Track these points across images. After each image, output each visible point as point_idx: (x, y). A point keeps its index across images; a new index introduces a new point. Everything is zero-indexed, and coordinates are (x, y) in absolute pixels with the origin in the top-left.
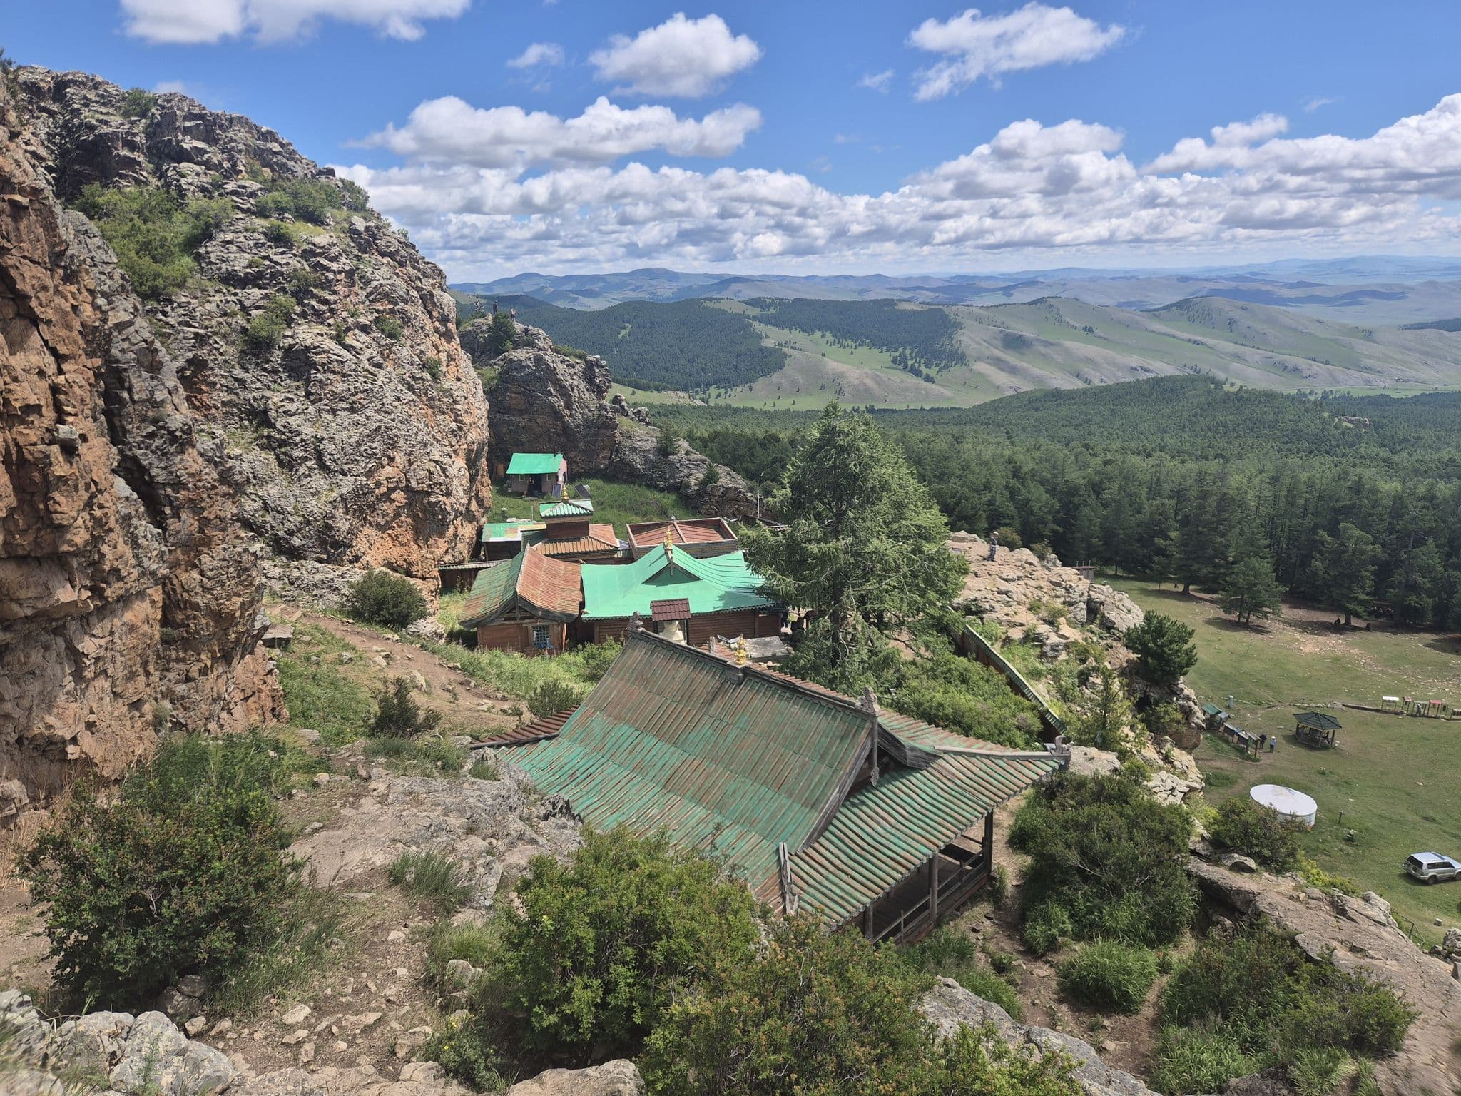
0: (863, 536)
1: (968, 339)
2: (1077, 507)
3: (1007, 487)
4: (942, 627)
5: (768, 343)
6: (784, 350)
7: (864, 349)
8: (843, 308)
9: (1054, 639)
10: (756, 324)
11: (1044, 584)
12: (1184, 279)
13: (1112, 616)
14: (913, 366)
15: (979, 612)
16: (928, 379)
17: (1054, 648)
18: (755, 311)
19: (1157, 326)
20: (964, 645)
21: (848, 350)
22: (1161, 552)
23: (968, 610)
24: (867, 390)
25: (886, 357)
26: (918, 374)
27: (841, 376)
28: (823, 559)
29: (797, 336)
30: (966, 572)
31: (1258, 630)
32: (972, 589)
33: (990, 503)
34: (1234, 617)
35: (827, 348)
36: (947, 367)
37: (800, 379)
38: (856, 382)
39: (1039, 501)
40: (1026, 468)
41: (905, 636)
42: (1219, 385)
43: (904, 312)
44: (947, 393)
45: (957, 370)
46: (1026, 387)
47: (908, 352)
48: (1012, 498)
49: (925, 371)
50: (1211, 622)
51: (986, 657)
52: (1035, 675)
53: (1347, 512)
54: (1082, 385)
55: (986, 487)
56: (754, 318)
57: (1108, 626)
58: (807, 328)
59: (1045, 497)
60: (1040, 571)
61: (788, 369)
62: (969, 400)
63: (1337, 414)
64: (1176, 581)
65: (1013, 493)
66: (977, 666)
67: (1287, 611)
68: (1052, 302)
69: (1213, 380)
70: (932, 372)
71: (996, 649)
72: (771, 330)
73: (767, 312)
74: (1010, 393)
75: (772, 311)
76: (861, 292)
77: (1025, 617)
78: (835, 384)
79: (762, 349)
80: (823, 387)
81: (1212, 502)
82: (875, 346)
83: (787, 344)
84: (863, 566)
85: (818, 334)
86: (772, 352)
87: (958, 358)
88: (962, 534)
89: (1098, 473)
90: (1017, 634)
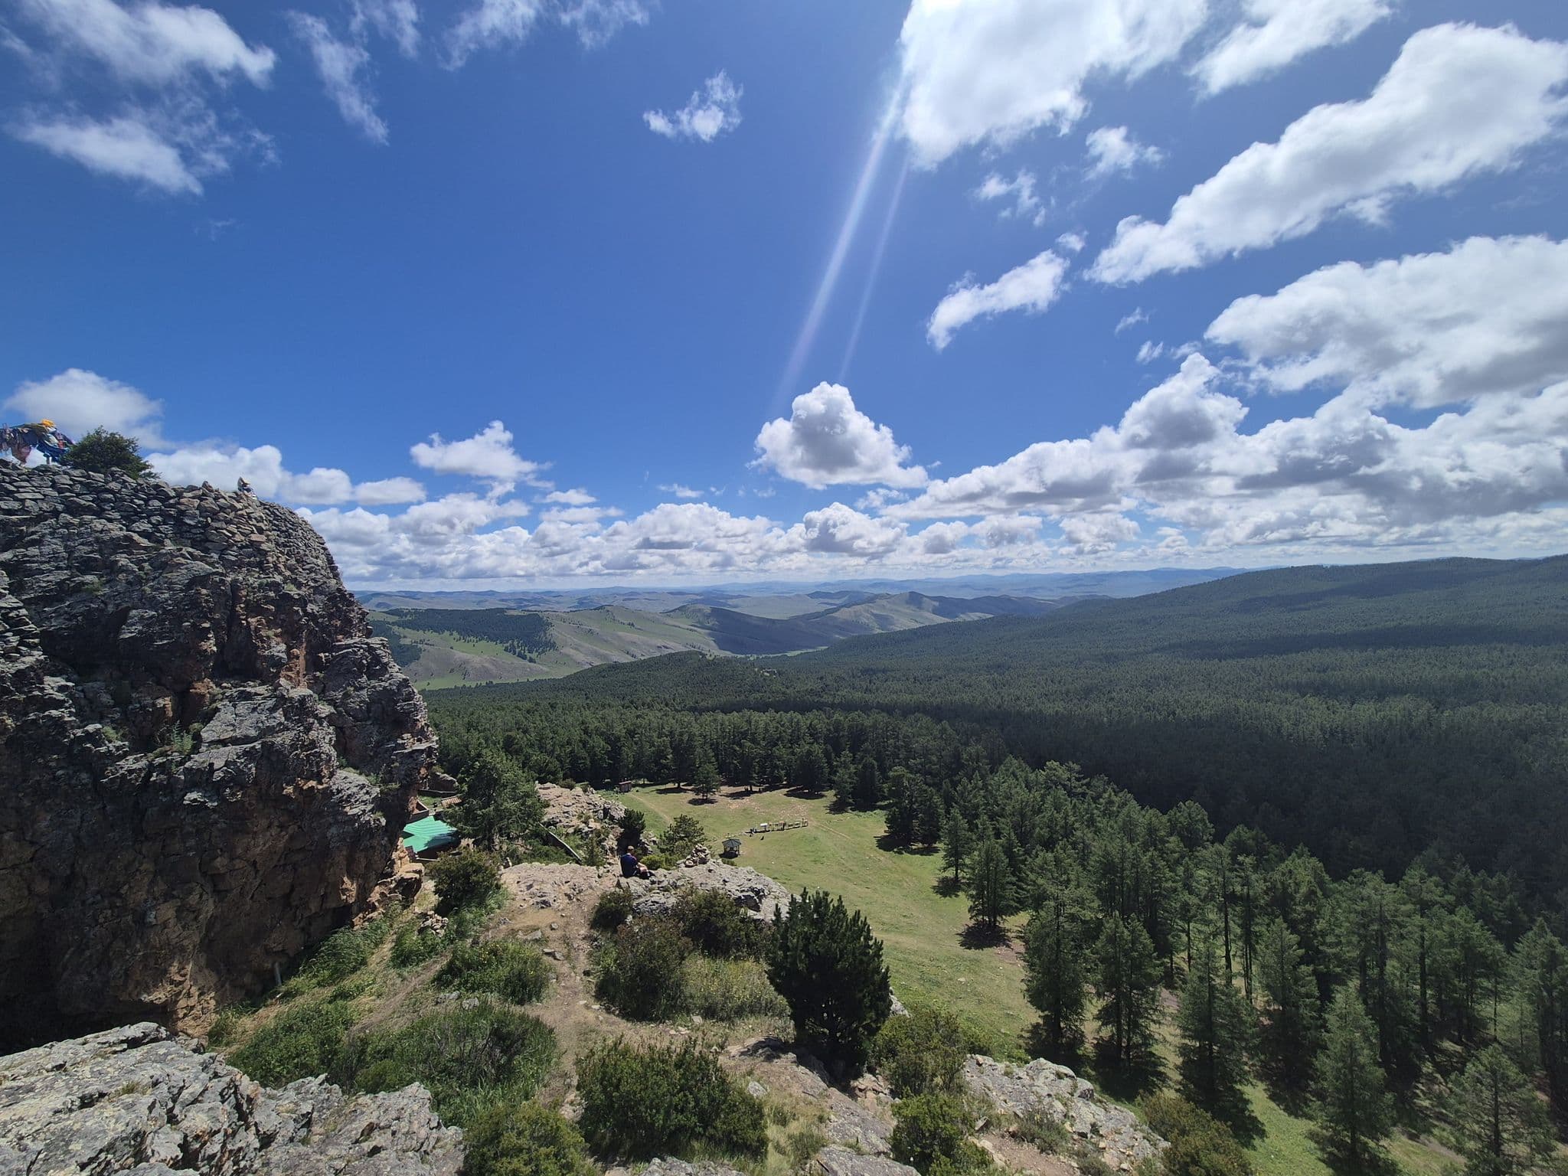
0: (500, 802)
1: (556, 633)
2: (620, 748)
3: (581, 741)
4: (536, 835)
5: (407, 642)
6: (420, 646)
7: (484, 642)
8: (466, 615)
9: (587, 829)
10: (395, 628)
11: (584, 804)
12: (680, 593)
13: (613, 813)
14: (520, 653)
15: (555, 824)
16: (531, 660)
17: (586, 833)
18: (396, 618)
19: (670, 621)
20: (548, 840)
21: (471, 644)
22: (665, 767)
23: (548, 824)
24: (487, 671)
25: (500, 647)
26: (524, 657)
27: (466, 662)
28: (484, 816)
29: (430, 636)
30: (548, 806)
31: (712, 802)
32: (550, 814)
33: (572, 752)
34: (700, 797)
35: (453, 643)
36: (543, 652)
37: (433, 666)
38: (478, 666)
39: (599, 747)
40: (592, 727)
41: (520, 842)
42: (704, 656)
43: (512, 616)
44: (545, 669)
45: (551, 653)
46: (597, 663)
47: (516, 643)
48: (584, 747)
49: (528, 655)
50: (690, 802)
51: (557, 844)
52: (578, 847)
53: (744, 735)
54: (631, 659)
55: (569, 743)
56: (394, 624)
57: (612, 818)
58: (438, 629)
59: (603, 743)
60: (584, 798)
61: (421, 660)
62: (561, 673)
63: (762, 669)
64: (674, 782)
65: (584, 743)
66: (553, 848)
67: (726, 789)
68: (609, 608)
69: (701, 653)
70: (534, 655)
71: (562, 840)
72: (408, 631)
73: (404, 619)
74: (587, 667)
75: (409, 618)
76: (479, 603)
77: (575, 822)
78: (462, 669)
79: (400, 646)
80: (452, 671)
81: (686, 737)
82: (492, 640)
83: (422, 642)
84: (501, 814)
85: (447, 633)
86: (408, 648)
87: (552, 646)
88: (548, 784)
89: (632, 724)
90: (571, 830)
